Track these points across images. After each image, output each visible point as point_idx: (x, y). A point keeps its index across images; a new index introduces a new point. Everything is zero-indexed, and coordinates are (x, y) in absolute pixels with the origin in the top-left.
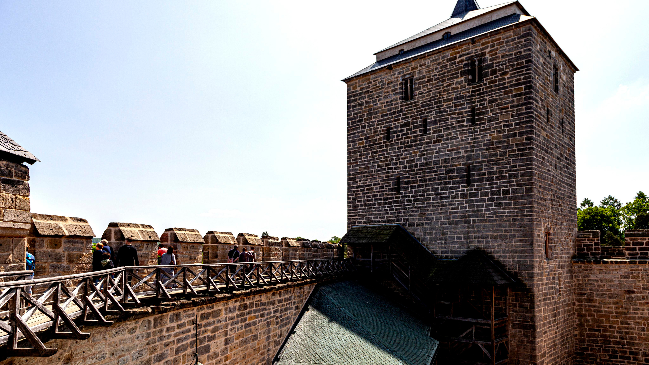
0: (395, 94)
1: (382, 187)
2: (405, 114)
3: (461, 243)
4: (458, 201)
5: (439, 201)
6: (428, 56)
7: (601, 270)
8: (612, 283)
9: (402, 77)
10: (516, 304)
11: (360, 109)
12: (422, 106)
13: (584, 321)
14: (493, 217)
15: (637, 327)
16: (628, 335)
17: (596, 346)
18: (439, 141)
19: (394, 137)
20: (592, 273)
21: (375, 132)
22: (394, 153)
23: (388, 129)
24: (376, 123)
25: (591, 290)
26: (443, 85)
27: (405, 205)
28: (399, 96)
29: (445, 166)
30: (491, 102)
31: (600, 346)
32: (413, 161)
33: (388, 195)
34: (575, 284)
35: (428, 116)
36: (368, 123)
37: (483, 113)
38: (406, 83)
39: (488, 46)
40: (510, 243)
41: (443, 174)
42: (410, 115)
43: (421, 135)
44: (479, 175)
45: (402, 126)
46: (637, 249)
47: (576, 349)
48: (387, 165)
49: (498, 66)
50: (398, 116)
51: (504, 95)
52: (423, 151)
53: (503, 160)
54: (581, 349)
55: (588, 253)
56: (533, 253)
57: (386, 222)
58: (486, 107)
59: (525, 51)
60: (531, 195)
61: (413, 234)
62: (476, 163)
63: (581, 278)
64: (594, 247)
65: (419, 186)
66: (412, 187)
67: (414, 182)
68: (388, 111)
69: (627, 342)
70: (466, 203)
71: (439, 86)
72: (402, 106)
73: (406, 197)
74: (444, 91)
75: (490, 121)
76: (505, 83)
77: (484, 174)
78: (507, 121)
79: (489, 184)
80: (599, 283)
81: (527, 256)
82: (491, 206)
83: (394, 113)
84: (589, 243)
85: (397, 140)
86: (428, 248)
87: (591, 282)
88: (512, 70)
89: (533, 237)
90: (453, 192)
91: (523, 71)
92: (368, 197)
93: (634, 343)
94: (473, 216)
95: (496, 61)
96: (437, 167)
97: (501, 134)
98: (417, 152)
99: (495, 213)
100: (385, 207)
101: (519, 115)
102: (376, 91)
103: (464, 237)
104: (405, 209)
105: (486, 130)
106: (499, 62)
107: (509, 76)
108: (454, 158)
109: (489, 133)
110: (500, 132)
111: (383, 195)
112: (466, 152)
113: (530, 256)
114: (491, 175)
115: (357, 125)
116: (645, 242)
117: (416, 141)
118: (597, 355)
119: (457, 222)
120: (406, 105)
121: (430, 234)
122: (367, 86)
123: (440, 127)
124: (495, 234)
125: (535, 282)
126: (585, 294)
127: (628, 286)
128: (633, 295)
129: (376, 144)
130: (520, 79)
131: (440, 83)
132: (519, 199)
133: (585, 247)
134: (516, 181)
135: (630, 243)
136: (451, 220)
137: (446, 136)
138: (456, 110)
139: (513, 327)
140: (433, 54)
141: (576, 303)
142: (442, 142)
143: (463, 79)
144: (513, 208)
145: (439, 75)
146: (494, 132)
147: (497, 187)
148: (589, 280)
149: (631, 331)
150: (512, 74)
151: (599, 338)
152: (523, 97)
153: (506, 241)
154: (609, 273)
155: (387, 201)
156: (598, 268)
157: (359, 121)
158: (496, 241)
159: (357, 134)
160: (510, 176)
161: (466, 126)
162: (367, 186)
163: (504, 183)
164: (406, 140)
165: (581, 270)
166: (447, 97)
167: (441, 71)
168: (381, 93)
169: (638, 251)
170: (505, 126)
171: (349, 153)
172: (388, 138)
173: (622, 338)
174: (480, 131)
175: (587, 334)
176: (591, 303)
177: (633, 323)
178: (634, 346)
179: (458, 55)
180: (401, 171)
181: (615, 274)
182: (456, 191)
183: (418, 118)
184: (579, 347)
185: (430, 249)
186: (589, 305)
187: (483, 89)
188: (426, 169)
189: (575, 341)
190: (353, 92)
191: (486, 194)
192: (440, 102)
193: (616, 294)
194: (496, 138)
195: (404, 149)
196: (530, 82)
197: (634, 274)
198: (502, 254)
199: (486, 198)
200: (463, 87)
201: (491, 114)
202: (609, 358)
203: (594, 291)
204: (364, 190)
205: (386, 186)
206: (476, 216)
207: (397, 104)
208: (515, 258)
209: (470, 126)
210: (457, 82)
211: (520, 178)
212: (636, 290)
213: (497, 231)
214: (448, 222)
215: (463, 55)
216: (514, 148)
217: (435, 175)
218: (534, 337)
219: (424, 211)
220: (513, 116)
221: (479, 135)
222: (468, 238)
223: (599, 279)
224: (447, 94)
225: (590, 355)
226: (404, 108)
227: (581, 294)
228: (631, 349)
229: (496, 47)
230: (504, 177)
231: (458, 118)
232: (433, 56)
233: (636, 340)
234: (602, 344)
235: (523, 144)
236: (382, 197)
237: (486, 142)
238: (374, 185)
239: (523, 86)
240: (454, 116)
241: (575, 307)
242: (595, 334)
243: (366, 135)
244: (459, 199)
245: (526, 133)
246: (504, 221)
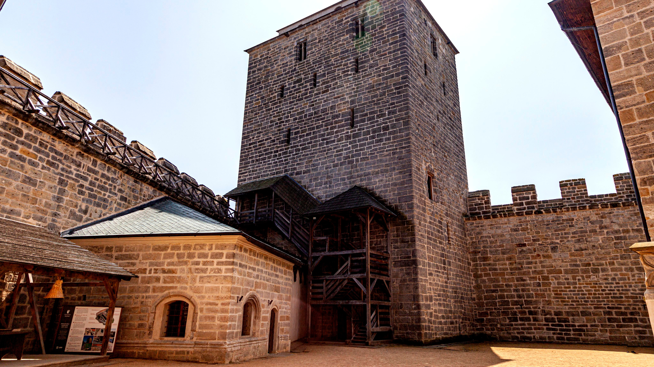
0: (290, 57)
1: (274, 141)
2: (298, 72)
3: (345, 184)
4: (343, 143)
5: (325, 146)
6: (320, 21)
7: (492, 225)
8: (504, 238)
9: (297, 41)
10: (397, 240)
11: (259, 73)
12: (313, 63)
13: (481, 282)
14: (374, 154)
15: (532, 282)
16: (524, 293)
17: (495, 309)
18: (327, 91)
19: (287, 93)
20: (483, 230)
21: (270, 92)
22: (286, 107)
23: (282, 88)
24: (272, 83)
25: (484, 247)
26: (331, 43)
27: (293, 155)
28: (293, 58)
29: (331, 113)
30: (371, 51)
31: (499, 309)
32: (303, 112)
33: (278, 147)
34: (469, 243)
35: (318, 71)
36: (265, 84)
37: (365, 62)
38: (301, 46)
39: (369, 8)
40: (390, 176)
41: (330, 120)
42: (302, 72)
43: (311, 88)
44: (362, 116)
45: (295, 83)
46: (524, 204)
47: (476, 315)
48: (279, 119)
49: (377, 22)
50: (291, 75)
51: (383, 44)
52: (313, 102)
53: (383, 99)
54: (481, 314)
55: (480, 213)
56: (411, 183)
57: (274, 174)
58: (368, 57)
59: (398, 7)
60: (408, 127)
61: (300, 182)
62: (359, 106)
63: (474, 236)
64: (484, 206)
65: (307, 135)
66: (301, 137)
67: (303, 132)
68: (284, 71)
69: (525, 301)
70: (350, 144)
71: (328, 44)
72: (296, 65)
73: (295, 146)
74: (332, 48)
75: (371, 67)
76: (383, 35)
77: (366, 115)
78: (385, 66)
79: (371, 123)
80: (492, 239)
81: (406, 187)
82: (373, 143)
83: (288, 72)
84: (480, 202)
85: (290, 95)
86: (313, 194)
87: (484, 239)
88: (389, 24)
89: (411, 167)
90: (338, 135)
91: (397, 23)
92: (260, 152)
93: (531, 301)
94: (356, 155)
95: (376, 19)
96: (324, 115)
97: (381, 77)
98: (307, 104)
99: (376, 149)
100: (275, 160)
101: (395, 59)
102: (274, 56)
103: (347, 178)
104: (294, 158)
105: (368, 75)
106: (378, 19)
107: (386, 28)
108: (339, 104)
109: (370, 78)
110: (379, 76)
111: (274, 148)
112: (350, 97)
113: (410, 186)
114: (372, 114)
115: (255, 88)
116: (530, 196)
117: (307, 94)
118: (497, 320)
119: (342, 164)
120: (299, 64)
121: (316, 179)
122: (266, 53)
123: (328, 79)
124: (377, 170)
125: (415, 213)
126: (479, 252)
127: (519, 239)
128: (524, 248)
129: (271, 102)
130: (395, 30)
131: (329, 42)
132: (397, 133)
133: (477, 207)
134: (395, 117)
135: (517, 198)
136: (336, 162)
137: (333, 85)
138: (342, 62)
139: (395, 266)
140: (323, 20)
141: (472, 263)
142: (330, 91)
143: (348, 36)
144: (392, 143)
145: (328, 36)
146: (375, 76)
147: (377, 125)
148: (482, 237)
149: (527, 288)
150: (389, 26)
151: (497, 299)
152: (399, 44)
153: (387, 175)
154: (499, 228)
155: (277, 154)
156: (489, 224)
157: (257, 84)
158: (377, 177)
159: (254, 95)
160: (389, 113)
161: (351, 74)
162: (259, 142)
163: (383, 120)
164: (298, 94)
165: (473, 228)
166: (334, 52)
167: (330, 32)
168: (278, 57)
169: (525, 206)
170: (383, 70)
171: (245, 113)
172: (282, 95)
173: (519, 296)
174: (363, 77)
175: (485, 296)
176: (486, 261)
177: (528, 278)
178: (532, 305)
179: (344, 18)
180: (291, 123)
181: (505, 228)
182: (340, 135)
183: (309, 74)
184: (478, 312)
185: (315, 194)
186: (484, 264)
187: (365, 42)
188: (314, 118)
189: (473, 305)
190: (254, 60)
191: (368, 133)
192: (329, 58)
193: (508, 249)
194: (377, 81)
195: (295, 103)
196: (404, 31)
197: (523, 226)
198: (383, 189)
199: (368, 136)
200: (348, 42)
201: (372, 62)
202: (510, 322)
203: (488, 248)
204: (256, 146)
205: (277, 139)
206: (359, 155)
207: (292, 64)
208: (395, 191)
209: (354, 74)
210: (343, 39)
211: (398, 113)
212: (526, 243)
213: (378, 167)
214: (333, 165)
215: (348, 17)
216: (392, 88)
217: (323, 122)
218: (416, 274)
219: (311, 157)
220: (390, 61)
221: (361, 80)
222: (351, 177)
223: (491, 235)
224: (335, 50)
225: (489, 320)
226: (297, 67)
227: (475, 253)
228: (530, 308)
229: (375, 7)
230: (384, 115)
231: (344, 69)
232: (324, 21)
233: (533, 297)
234: (501, 306)
235: (400, 83)
236: (273, 151)
237: (368, 86)
238: (266, 140)
239: (398, 35)
240: (340, 67)
241: (471, 267)
242: (493, 295)
243: (262, 95)
244: (344, 141)
245: (402, 73)
246: (385, 156)
